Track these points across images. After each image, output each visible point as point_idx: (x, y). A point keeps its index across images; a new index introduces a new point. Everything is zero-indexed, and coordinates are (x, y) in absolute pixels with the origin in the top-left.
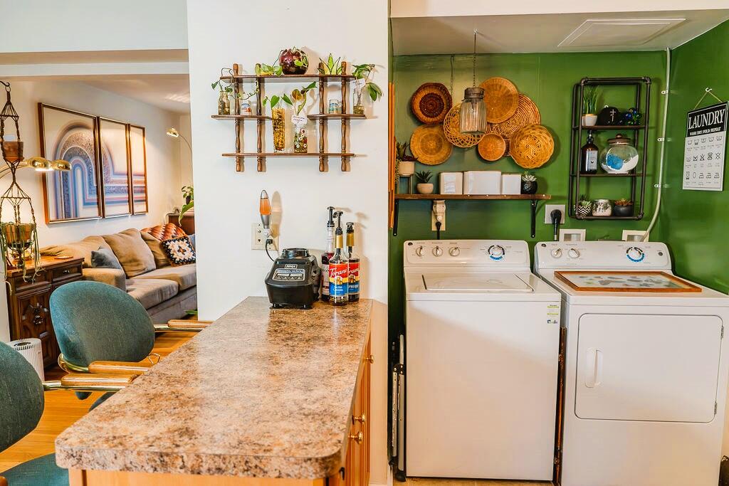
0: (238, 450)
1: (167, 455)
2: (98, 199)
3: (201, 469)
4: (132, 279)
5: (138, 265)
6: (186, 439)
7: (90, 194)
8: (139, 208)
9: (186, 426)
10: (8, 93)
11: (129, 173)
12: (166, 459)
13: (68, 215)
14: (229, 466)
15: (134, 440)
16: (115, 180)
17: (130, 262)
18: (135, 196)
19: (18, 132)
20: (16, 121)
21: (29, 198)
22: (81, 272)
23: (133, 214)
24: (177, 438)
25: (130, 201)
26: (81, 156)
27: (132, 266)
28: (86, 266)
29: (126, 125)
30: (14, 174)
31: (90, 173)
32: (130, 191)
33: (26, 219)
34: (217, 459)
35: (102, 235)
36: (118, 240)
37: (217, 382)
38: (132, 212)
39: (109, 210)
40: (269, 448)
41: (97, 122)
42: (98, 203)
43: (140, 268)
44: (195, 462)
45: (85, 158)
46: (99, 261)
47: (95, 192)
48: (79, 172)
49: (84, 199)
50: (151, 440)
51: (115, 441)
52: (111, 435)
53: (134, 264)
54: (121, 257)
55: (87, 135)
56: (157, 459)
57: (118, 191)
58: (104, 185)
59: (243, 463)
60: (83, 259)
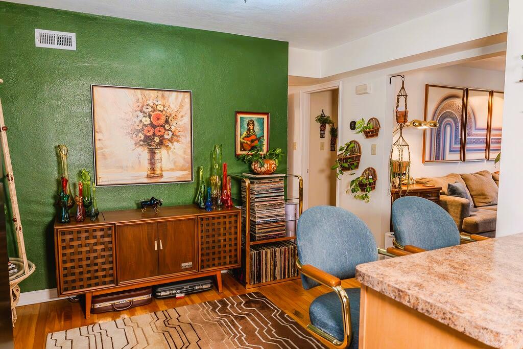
0: (441, 304)
1: (402, 292)
2: (461, 148)
3: (418, 307)
4: (478, 208)
5: (486, 198)
6: (417, 289)
7: (455, 143)
8: (493, 155)
9: (422, 283)
10: (403, 81)
11: (489, 129)
12: (401, 293)
13: (437, 158)
14: (434, 311)
15: (390, 279)
16: (476, 133)
17: (480, 195)
18: (492, 146)
19: (406, 104)
20: (406, 99)
21: (408, 145)
22: (439, 197)
23: (488, 159)
24: (412, 286)
25: (487, 150)
26: (451, 117)
27: (480, 198)
28: (443, 194)
29: (489, 92)
30: (401, 130)
31: (457, 128)
32: (488, 142)
33: (405, 159)
34: (427, 304)
35: (461, 173)
36: (473, 178)
37: (462, 270)
38: (488, 158)
39: (468, 156)
40: (463, 312)
41: (466, 92)
42: (460, 151)
43: (487, 201)
44: (415, 301)
45: (455, 119)
46: (453, 191)
47: (459, 142)
48: (448, 129)
49: (450, 147)
50: (398, 282)
51: (381, 276)
52: (382, 273)
53: (481, 197)
54: (472, 191)
55: (459, 102)
56: (396, 291)
57: (477, 141)
58: (467, 137)
59: (442, 313)
60: (441, 188)
